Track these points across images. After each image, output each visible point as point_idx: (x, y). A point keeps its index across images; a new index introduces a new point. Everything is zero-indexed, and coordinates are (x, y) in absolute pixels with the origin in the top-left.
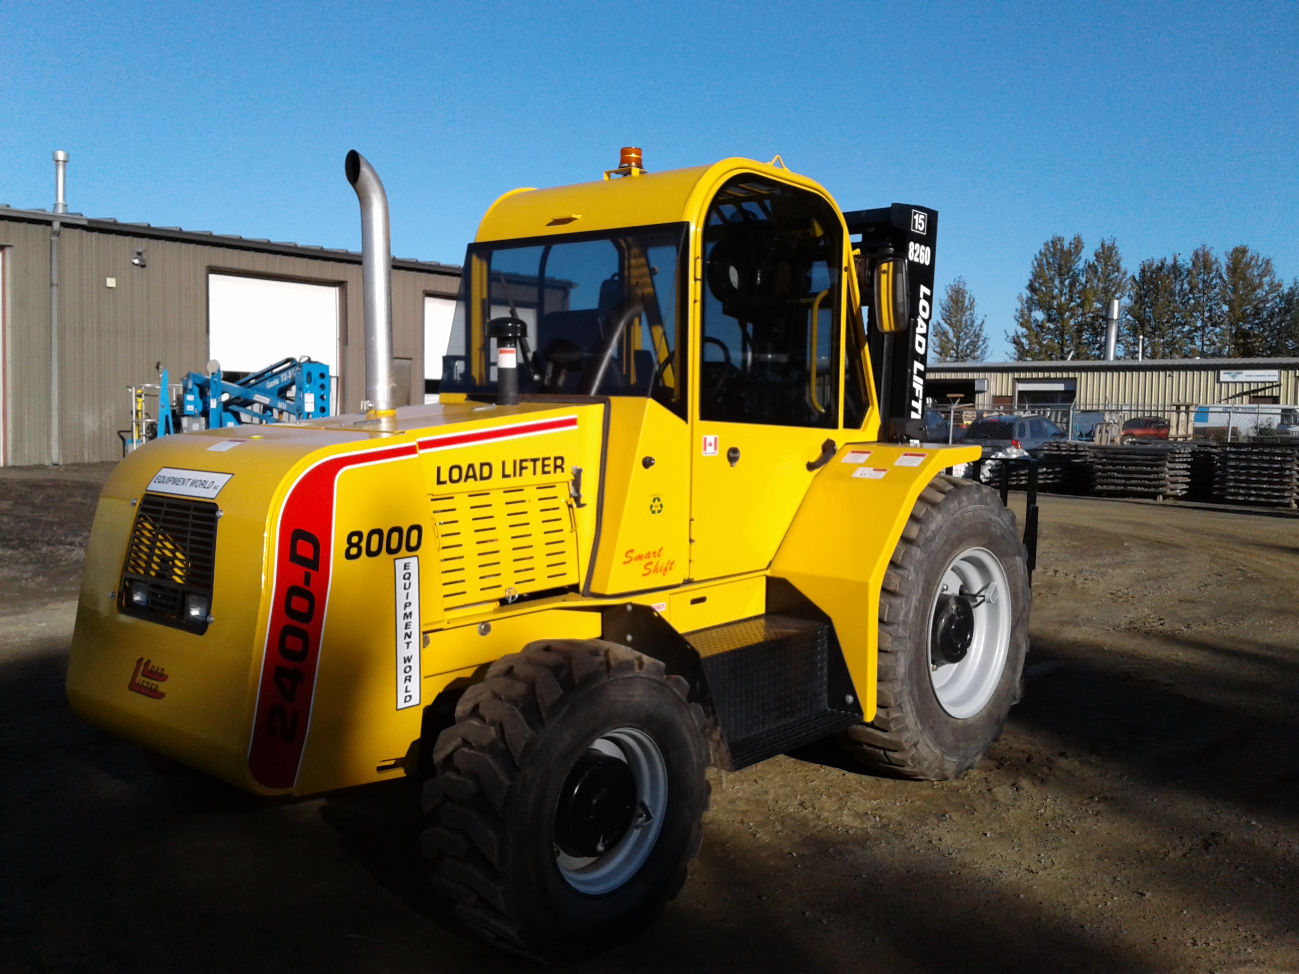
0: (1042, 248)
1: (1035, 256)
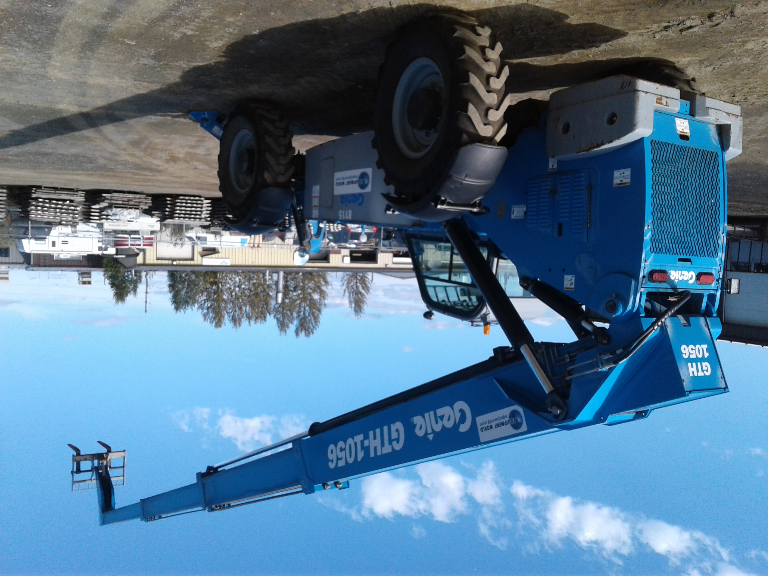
0: (315, 331)
1: (318, 327)
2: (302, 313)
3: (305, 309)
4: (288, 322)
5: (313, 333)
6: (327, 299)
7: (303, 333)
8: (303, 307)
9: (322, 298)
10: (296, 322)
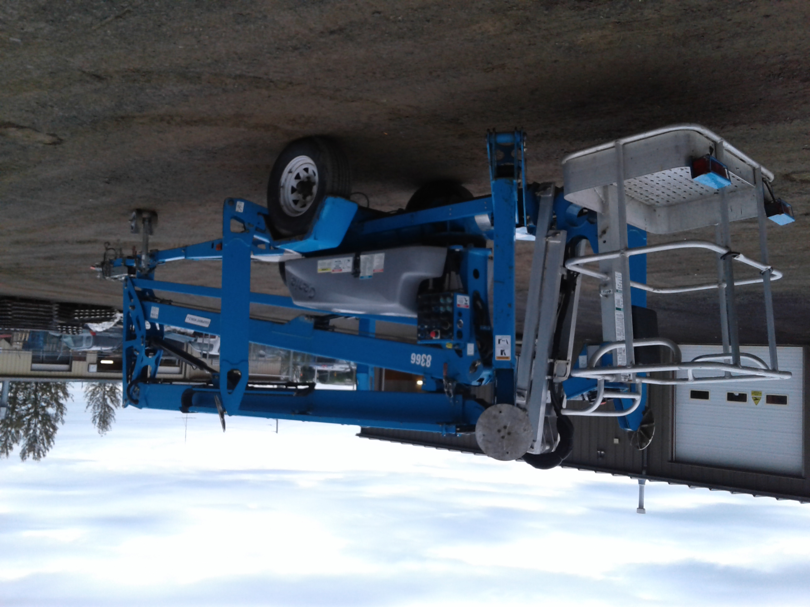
1: (52, 449)
2: (31, 431)
3: (36, 426)
4: (12, 443)
5: (44, 455)
6: (66, 414)
7: (31, 455)
8: (33, 424)
9: (59, 414)
10: (23, 442)
